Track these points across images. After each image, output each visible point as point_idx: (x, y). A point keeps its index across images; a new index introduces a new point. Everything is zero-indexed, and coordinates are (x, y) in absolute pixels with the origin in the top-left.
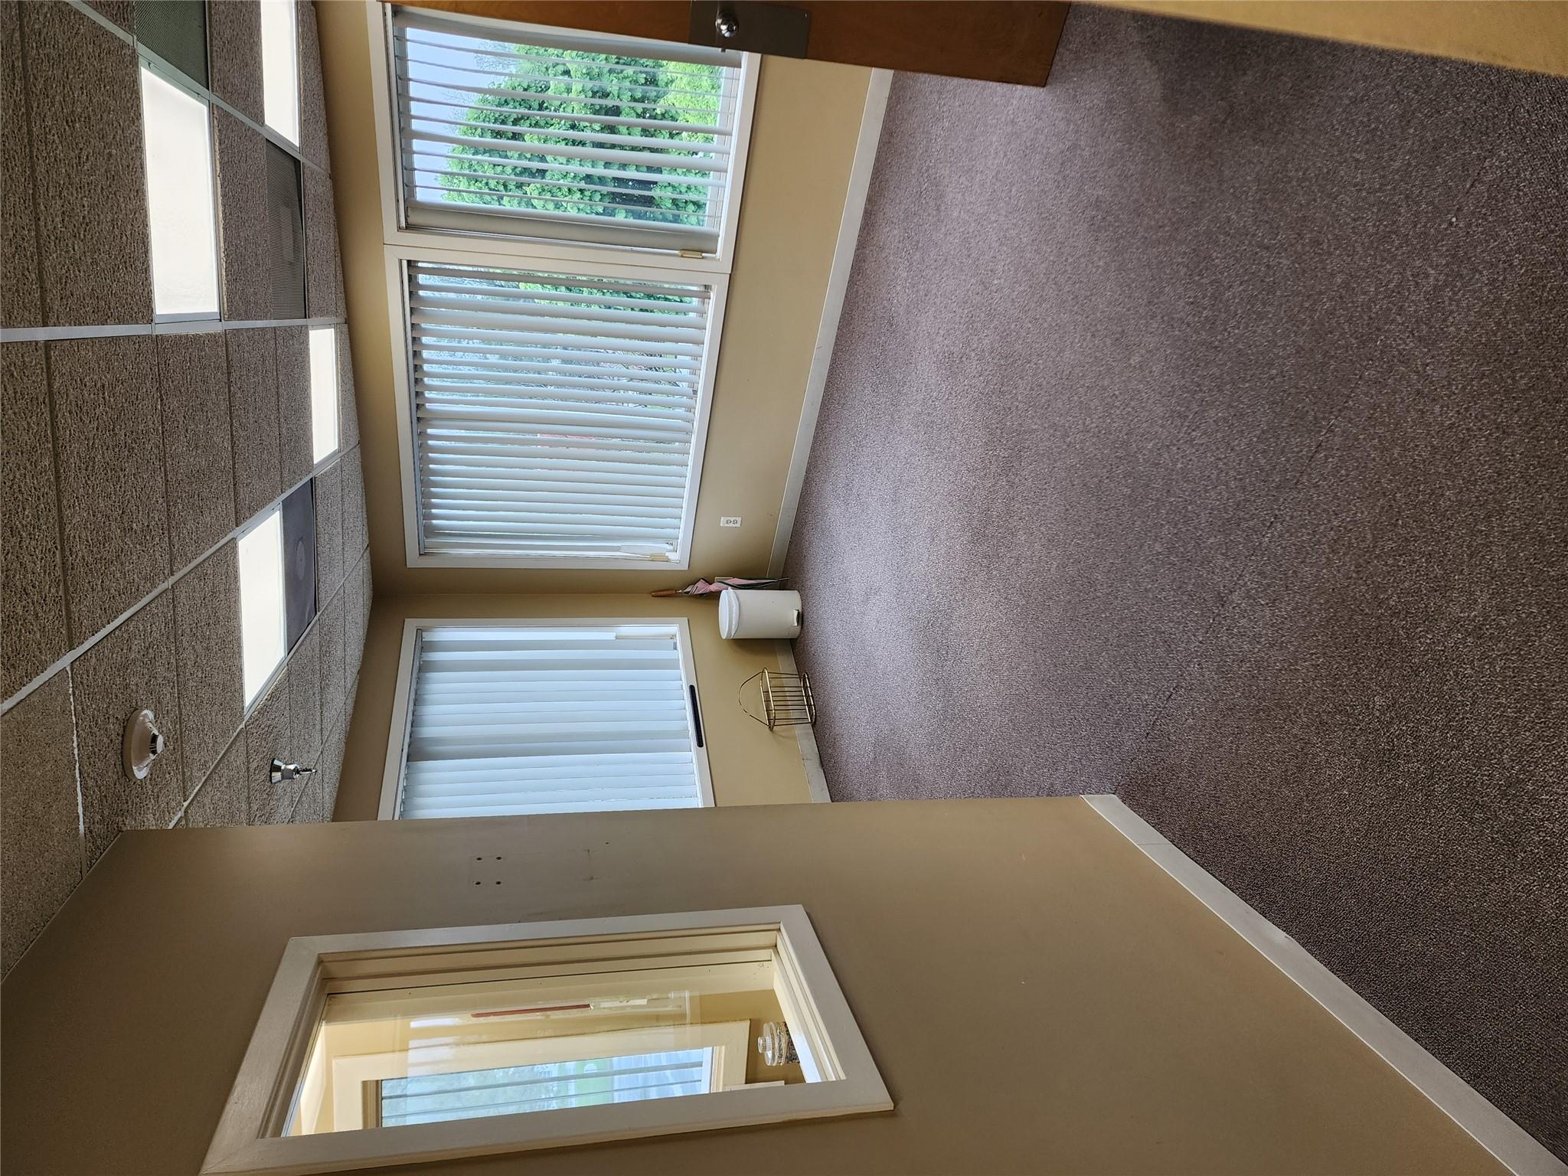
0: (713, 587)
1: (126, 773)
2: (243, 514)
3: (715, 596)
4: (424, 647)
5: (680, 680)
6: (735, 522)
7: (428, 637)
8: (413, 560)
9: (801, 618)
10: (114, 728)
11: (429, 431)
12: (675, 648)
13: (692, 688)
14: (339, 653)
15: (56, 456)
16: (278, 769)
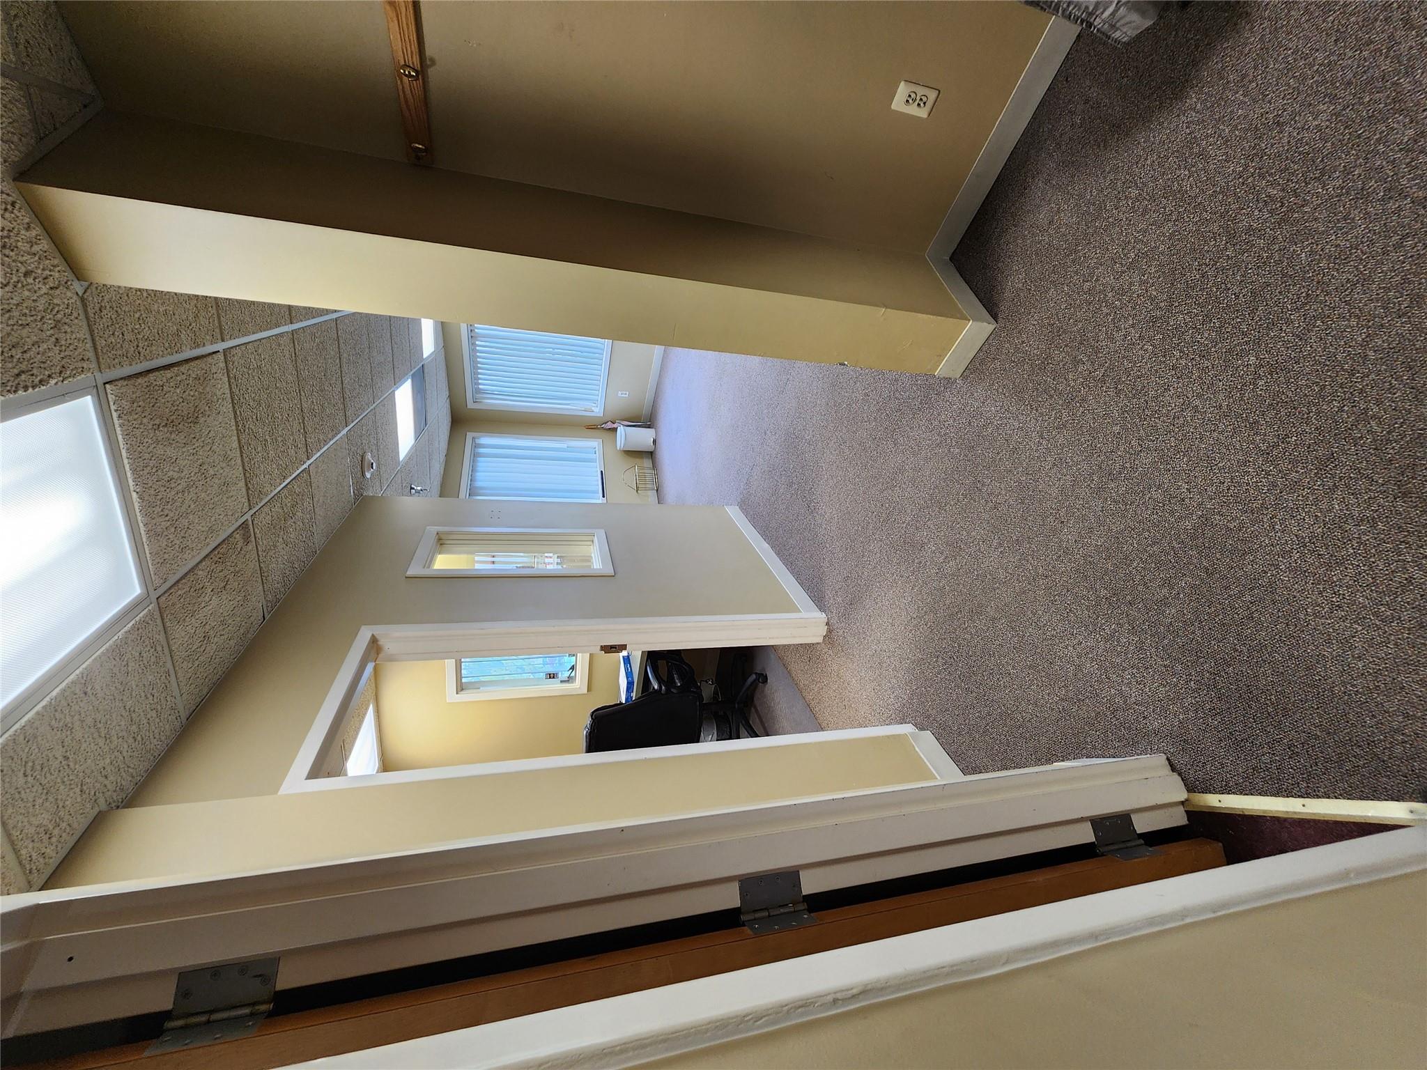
0: (615, 426)
1: (363, 475)
2: (397, 382)
3: (615, 430)
4: (476, 446)
5: (597, 468)
6: (626, 394)
7: (478, 441)
8: (471, 405)
9: (655, 441)
10: (359, 458)
11: (477, 343)
12: (595, 453)
13: (602, 472)
14: (437, 445)
15: (340, 359)
16: (414, 489)
